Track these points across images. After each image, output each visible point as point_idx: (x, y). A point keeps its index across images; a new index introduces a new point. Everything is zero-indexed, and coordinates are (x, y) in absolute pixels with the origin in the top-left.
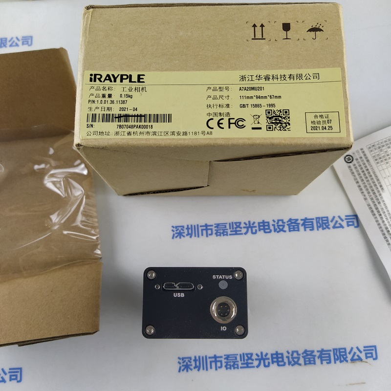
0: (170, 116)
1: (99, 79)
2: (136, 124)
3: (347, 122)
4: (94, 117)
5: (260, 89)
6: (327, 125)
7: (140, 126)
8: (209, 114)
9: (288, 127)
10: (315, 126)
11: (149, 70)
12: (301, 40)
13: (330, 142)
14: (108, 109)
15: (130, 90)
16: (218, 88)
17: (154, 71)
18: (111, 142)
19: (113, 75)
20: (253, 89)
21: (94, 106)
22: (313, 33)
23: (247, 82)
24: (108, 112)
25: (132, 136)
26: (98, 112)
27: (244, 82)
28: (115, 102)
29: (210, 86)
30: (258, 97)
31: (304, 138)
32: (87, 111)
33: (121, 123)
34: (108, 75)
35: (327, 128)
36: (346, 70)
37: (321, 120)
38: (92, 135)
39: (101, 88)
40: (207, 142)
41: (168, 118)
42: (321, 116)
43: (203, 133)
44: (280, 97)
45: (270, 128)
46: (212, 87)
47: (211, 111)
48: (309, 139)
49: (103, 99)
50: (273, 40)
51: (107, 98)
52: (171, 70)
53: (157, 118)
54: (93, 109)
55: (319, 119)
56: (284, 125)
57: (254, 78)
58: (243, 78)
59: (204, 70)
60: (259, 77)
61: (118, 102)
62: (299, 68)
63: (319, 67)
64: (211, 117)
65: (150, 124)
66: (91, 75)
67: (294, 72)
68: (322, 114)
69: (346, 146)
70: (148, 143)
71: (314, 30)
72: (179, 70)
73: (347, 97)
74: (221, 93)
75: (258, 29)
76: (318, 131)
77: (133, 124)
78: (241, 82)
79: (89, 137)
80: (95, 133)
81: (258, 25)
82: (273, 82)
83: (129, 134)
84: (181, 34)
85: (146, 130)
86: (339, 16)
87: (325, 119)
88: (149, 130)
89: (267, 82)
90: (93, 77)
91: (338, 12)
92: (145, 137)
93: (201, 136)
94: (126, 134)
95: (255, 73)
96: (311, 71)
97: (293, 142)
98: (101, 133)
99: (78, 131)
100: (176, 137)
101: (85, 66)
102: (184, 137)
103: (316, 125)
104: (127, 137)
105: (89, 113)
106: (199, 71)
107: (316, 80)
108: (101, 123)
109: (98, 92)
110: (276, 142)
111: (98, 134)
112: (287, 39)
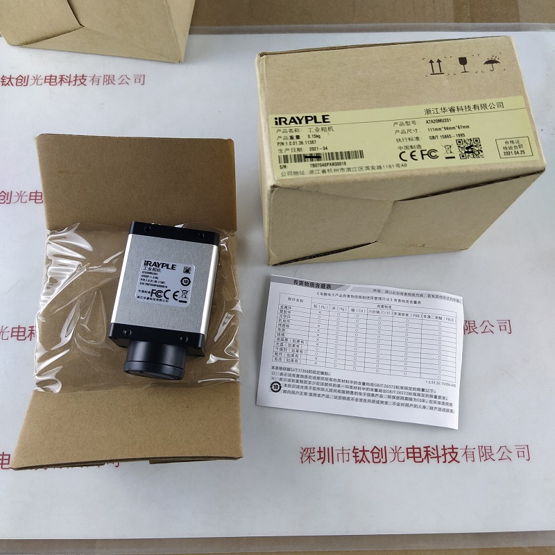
0: (361, 152)
1: (284, 122)
2: (329, 162)
3: (538, 145)
4: (286, 159)
5: (447, 120)
6: (519, 150)
7: (333, 164)
8: (400, 148)
9: (481, 154)
10: (507, 151)
11: (333, 110)
12: (480, 72)
13: (525, 166)
14: (298, 149)
15: (317, 130)
16: (404, 123)
17: (337, 111)
18: (306, 181)
19: (297, 117)
20: (440, 121)
21: (283, 148)
22: (490, 65)
23: (432, 115)
24: (299, 153)
25: (327, 174)
26: (288, 153)
27: (430, 115)
28: (304, 143)
29: (396, 121)
30: (446, 128)
31: (499, 164)
32: (278, 154)
33: (314, 163)
34: (292, 118)
35: (520, 152)
36: (528, 98)
37: (513, 145)
38: (286, 175)
39: (288, 131)
40: (403, 174)
41: (360, 154)
42: (512, 142)
43: (398, 165)
44: (468, 127)
45: (463, 156)
46: (398, 122)
47: (402, 144)
48: (503, 164)
49: (292, 141)
50: (452, 74)
51: (295, 140)
52: (355, 109)
53: (348, 155)
54: (284, 151)
55: (510, 145)
56: (477, 153)
57: (439, 111)
58: (428, 111)
59: (387, 107)
60: (444, 110)
61: (307, 142)
62: (483, 99)
63: (501, 96)
64: (403, 150)
65: (343, 161)
66: (276, 119)
67: (478, 103)
68: (512, 139)
69: (539, 170)
70: (344, 179)
71: (490, 62)
72: (363, 109)
73: (533, 122)
75: (436, 65)
76: (511, 156)
77: (326, 162)
78: (427, 116)
79: (284, 178)
80: (289, 173)
81: (435, 61)
82: (458, 113)
83: (324, 171)
85: (339, 167)
86: (512, 48)
87: (516, 144)
88: (343, 166)
89: (453, 113)
90: (278, 121)
91: (511, 44)
92: (340, 173)
93: (396, 169)
94: (320, 172)
95: (439, 106)
96: (495, 101)
97: (489, 168)
98: (296, 173)
99: (272, 173)
100: (371, 171)
101: (268, 110)
102: (379, 171)
103: (509, 150)
104: (322, 174)
105: (280, 154)
107: (501, 109)
108: (293, 164)
109: (285, 134)
110: (472, 169)
112: (465, 72)
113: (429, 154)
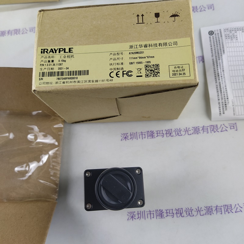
0: (88, 71)
1: (47, 52)
2: (68, 77)
3: (194, 70)
4: (43, 74)
5: (142, 52)
6: (182, 72)
7: (70, 78)
8: (111, 69)
9: (158, 74)
10: (175, 73)
11: (76, 45)
12: (166, 22)
13: (184, 82)
14: (52, 69)
15: (65, 57)
16: (116, 54)
17: (78, 45)
18: (53, 88)
19: (55, 49)
20: (137, 53)
21: (43, 67)
22: (173, 18)
23: (134, 49)
24: (51, 71)
25: (66, 84)
26: (45, 71)
27: (132, 49)
29: (112, 53)
30: (141, 58)
31: (168, 81)
33: (59, 77)
34: (52, 49)
35: (182, 74)
36: (193, 39)
37: (179, 69)
38: (42, 84)
39: (48, 57)
40: (110, 86)
41: (87, 73)
43: (107, 80)
44: (153, 57)
45: (147, 76)
46: (113, 53)
47: (112, 67)
48: (171, 81)
49: (49, 63)
50: (149, 23)
51: (51, 63)
52: (88, 44)
53: (80, 73)
54: (43, 70)
55: (177, 69)
56: (156, 74)
57: (138, 46)
58: (131, 47)
59: (108, 43)
60: (141, 46)
61: (57, 64)
62: (165, 39)
63: (177, 38)
64: (112, 71)
65: (76, 76)
66: (42, 50)
67: (162, 42)
68: (179, 66)
70: (75, 87)
71: (174, 16)
72: (93, 44)
73: (194, 55)
74: (118, 56)
75: (140, 17)
76: (177, 76)
77: (66, 77)
78: (130, 49)
79: (40, 86)
80: (44, 83)
81: (140, 15)
82: (149, 48)
83: (64, 83)
84: (94, 23)
85: (73, 80)
86: (189, 7)
87: (181, 69)
88: (75, 80)
89: (146, 48)
90: (43, 51)
91: (188, 4)
92: (73, 84)
93: (106, 82)
94: (62, 83)
95: (138, 43)
96: (172, 41)
97: (162, 83)
98: (48, 83)
99: (34, 83)
100: (91, 83)
101: (38, 45)
102: (96, 83)
105: (40, 71)
106: (105, 44)
107: (175, 46)
108: (47, 77)
109: (46, 59)
110: (152, 84)
111: (46, 83)
112: (157, 22)
113: (127, 74)
